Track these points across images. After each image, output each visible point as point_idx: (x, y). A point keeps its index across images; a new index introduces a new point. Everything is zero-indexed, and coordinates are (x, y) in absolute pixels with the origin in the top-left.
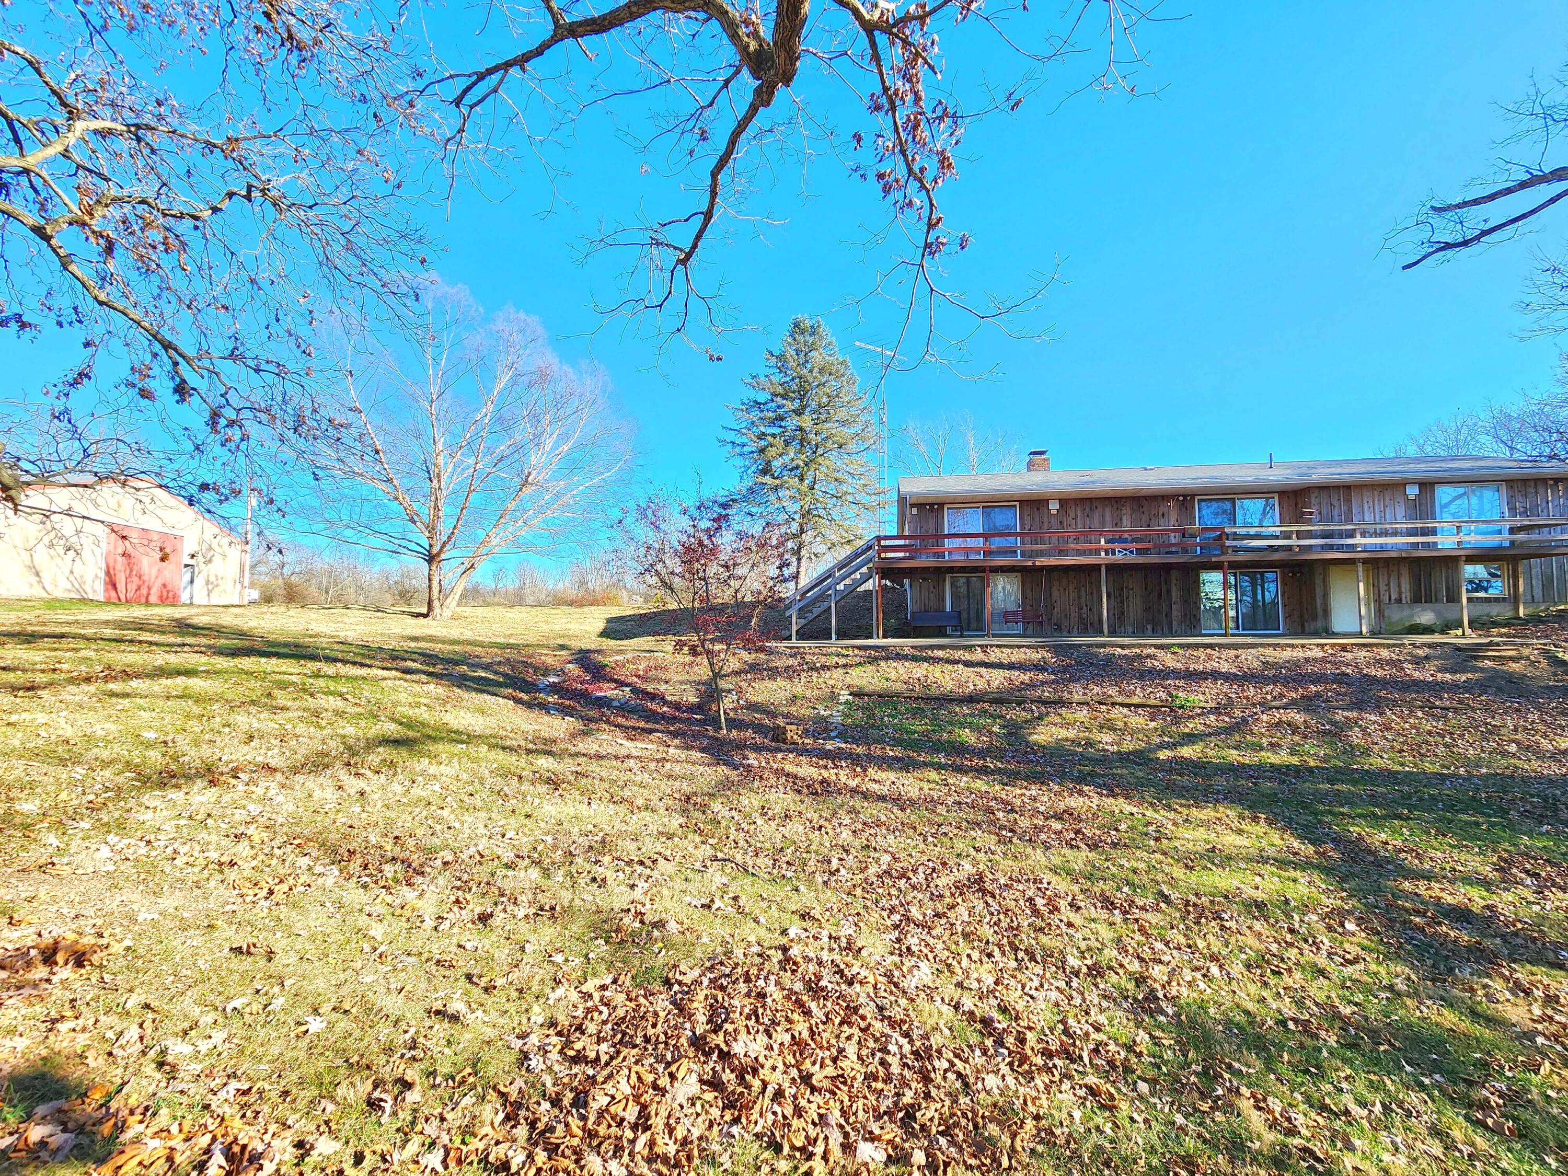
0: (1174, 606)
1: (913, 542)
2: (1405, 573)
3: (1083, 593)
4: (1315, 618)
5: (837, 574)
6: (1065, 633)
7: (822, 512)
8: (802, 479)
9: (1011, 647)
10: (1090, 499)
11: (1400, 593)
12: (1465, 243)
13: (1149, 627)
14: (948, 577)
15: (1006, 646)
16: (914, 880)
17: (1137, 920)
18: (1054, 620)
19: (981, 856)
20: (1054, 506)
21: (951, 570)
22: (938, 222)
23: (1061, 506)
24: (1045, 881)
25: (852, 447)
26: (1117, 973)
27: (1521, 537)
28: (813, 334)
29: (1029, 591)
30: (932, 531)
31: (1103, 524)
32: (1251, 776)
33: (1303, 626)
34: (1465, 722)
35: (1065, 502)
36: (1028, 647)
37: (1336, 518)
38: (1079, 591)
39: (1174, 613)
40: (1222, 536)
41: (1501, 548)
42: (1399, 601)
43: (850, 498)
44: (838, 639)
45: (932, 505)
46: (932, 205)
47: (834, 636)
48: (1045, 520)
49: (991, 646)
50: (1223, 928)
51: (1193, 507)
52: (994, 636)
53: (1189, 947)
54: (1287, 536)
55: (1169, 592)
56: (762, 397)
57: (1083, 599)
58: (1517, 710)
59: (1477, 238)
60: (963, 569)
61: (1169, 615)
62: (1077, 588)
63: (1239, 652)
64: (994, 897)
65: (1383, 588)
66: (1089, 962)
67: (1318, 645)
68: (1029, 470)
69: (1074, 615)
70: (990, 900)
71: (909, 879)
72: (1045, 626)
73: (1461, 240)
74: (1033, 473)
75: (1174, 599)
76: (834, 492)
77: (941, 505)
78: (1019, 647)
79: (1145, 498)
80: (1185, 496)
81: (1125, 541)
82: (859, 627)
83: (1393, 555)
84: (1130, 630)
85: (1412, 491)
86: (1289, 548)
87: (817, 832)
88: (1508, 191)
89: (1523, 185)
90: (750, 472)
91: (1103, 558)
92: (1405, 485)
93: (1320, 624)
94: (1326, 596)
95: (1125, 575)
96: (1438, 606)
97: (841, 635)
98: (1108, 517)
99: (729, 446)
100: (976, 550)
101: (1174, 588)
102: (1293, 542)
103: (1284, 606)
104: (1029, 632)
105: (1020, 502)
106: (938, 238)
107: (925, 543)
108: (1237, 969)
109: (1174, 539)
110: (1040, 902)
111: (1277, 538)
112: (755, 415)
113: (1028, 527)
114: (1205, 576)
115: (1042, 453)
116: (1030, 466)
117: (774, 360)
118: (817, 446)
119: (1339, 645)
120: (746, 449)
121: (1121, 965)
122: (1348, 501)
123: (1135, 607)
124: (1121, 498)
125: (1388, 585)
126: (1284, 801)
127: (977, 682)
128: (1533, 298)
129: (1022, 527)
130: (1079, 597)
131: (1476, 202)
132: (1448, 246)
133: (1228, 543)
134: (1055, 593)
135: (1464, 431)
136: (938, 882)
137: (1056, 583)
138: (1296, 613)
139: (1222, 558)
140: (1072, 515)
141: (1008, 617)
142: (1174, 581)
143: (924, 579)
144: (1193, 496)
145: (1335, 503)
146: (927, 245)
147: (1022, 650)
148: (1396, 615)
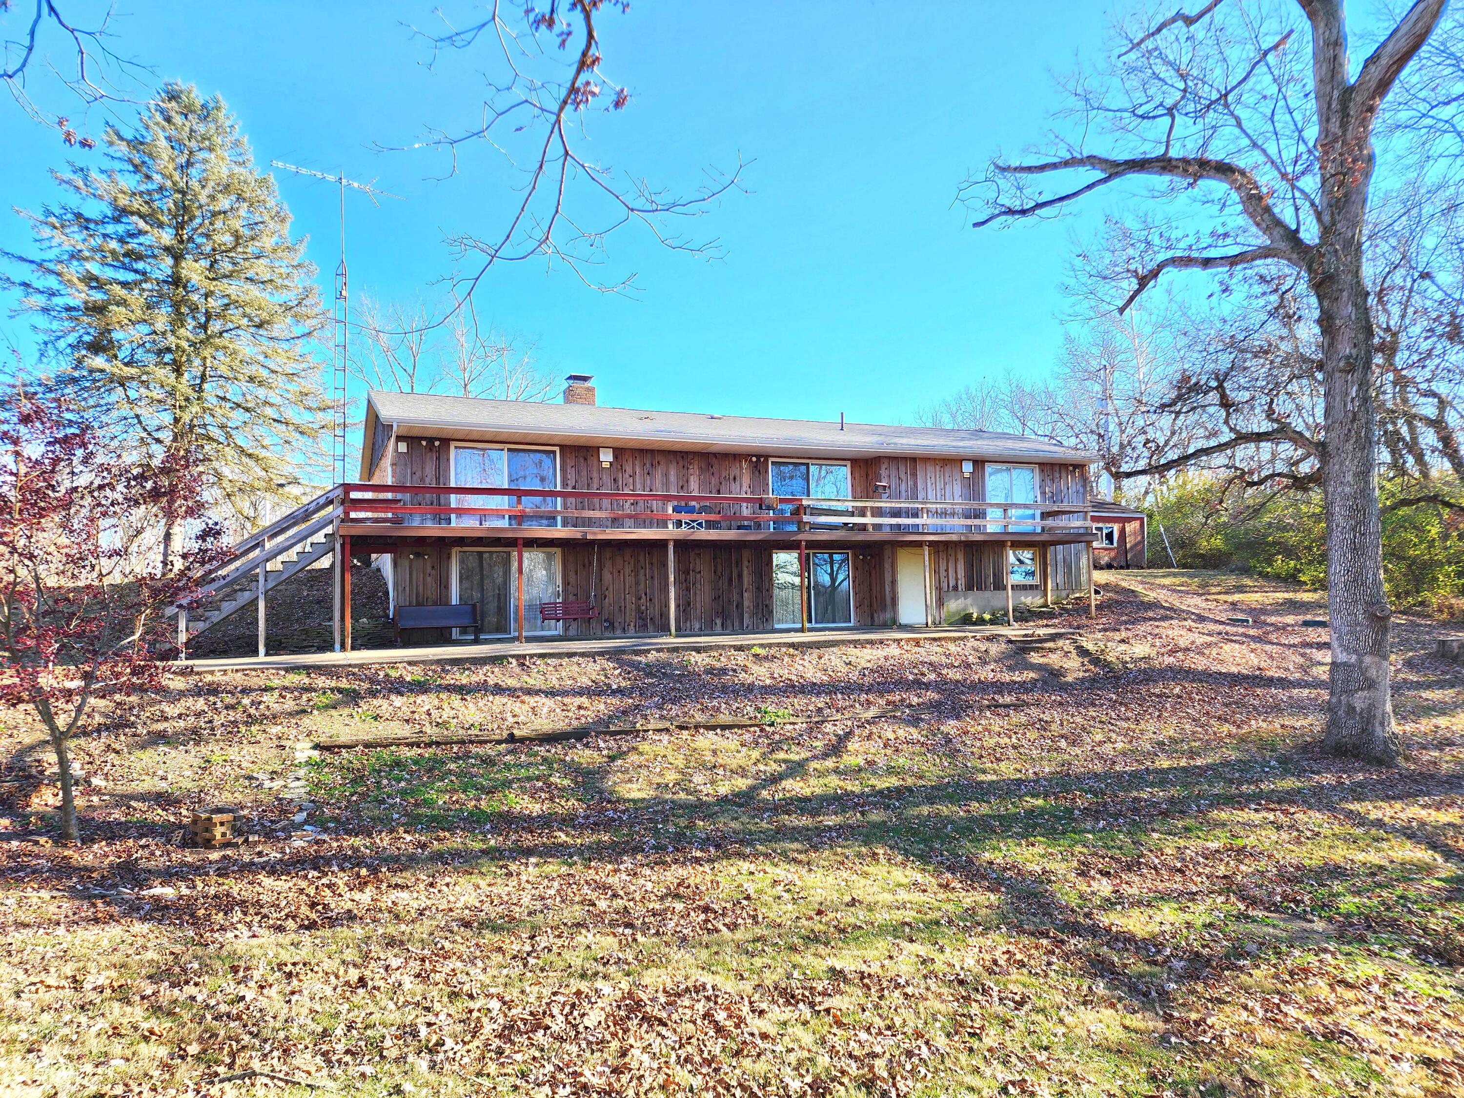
0: (745, 595)
1: (399, 496)
2: (961, 557)
3: (642, 578)
4: (884, 608)
5: (268, 545)
6: (618, 632)
7: (215, 432)
8: (178, 370)
9: (559, 656)
10: (652, 452)
11: (957, 579)
12: (1023, 212)
13: (719, 622)
14: (455, 551)
15: (551, 655)
16: (555, 1028)
17: (828, 1011)
18: (605, 615)
19: (612, 969)
20: (606, 457)
21: (461, 541)
22: (593, 62)
23: (616, 457)
24: (709, 986)
25: (282, 327)
26: (842, 1084)
27: (1050, 522)
28: (204, 118)
29: (572, 574)
30: (430, 482)
31: (666, 485)
32: (857, 804)
33: (872, 618)
34: (1024, 719)
35: (621, 452)
36: (583, 655)
37: (903, 493)
38: (637, 575)
39: (746, 603)
40: (799, 510)
41: (1034, 533)
42: (956, 588)
43: (269, 412)
44: (267, 654)
45: (431, 440)
46: (590, 36)
47: (262, 649)
48: (595, 475)
49: (532, 656)
50: (906, 995)
51: (767, 471)
52: (529, 640)
53: (889, 1028)
54: (862, 513)
55: (740, 576)
56: (94, 209)
57: (642, 586)
58: (1061, 704)
59: (1033, 209)
60: (479, 541)
61: (740, 606)
62: (636, 572)
63: (822, 651)
64: (665, 1025)
65: (943, 573)
66: (808, 1079)
67: (894, 640)
68: (567, 400)
69: (630, 607)
70: (663, 1031)
71: (547, 1028)
72: (593, 623)
73: (1019, 208)
74: (575, 407)
75: (745, 586)
76: (238, 399)
77: (446, 442)
78: (570, 655)
79: (716, 455)
80: (758, 457)
81: (691, 510)
82: (306, 632)
83: (954, 538)
84: (697, 626)
85: (968, 467)
86: (863, 528)
87: (361, 991)
88: (1054, 166)
89: (1066, 164)
90: (62, 344)
91: (670, 532)
92: (961, 461)
93: (888, 615)
94: (894, 582)
95: (692, 554)
96: (987, 594)
97: (273, 648)
98: (673, 477)
99: (18, 291)
100: (498, 514)
101: (745, 572)
102: (868, 520)
103: (856, 594)
104: (572, 632)
105: (563, 447)
106: (588, 83)
107: (419, 498)
108: (941, 1042)
109: (746, 510)
110: (721, 1016)
111: (852, 514)
112: (76, 238)
113: (571, 482)
114: (780, 558)
115: (585, 379)
116: (569, 396)
117: (122, 148)
118: (208, 316)
119: (913, 639)
120: (58, 301)
121: (843, 1072)
122: (914, 475)
123: (703, 597)
124: (687, 453)
125: (947, 571)
126: (893, 830)
127: (517, 711)
128: (1072, 282)
129: (564, 484)
130: (637, 583)
131: (1030, 169)
132: (1010, 212)
133: (806, 518)
134: (607, 577)
135: (988, 402)
136: (587, 1022)
137: (608, 564)
138: (866, 602)
139: (800, 537)
140: (629, 470)
141: (545, 612)
142: (745, 563)
143: (417, 555)
144: (767, 457)
145: (903, 476)
146: (573, 90)
147: (575, 659)
148: (954, 605)
